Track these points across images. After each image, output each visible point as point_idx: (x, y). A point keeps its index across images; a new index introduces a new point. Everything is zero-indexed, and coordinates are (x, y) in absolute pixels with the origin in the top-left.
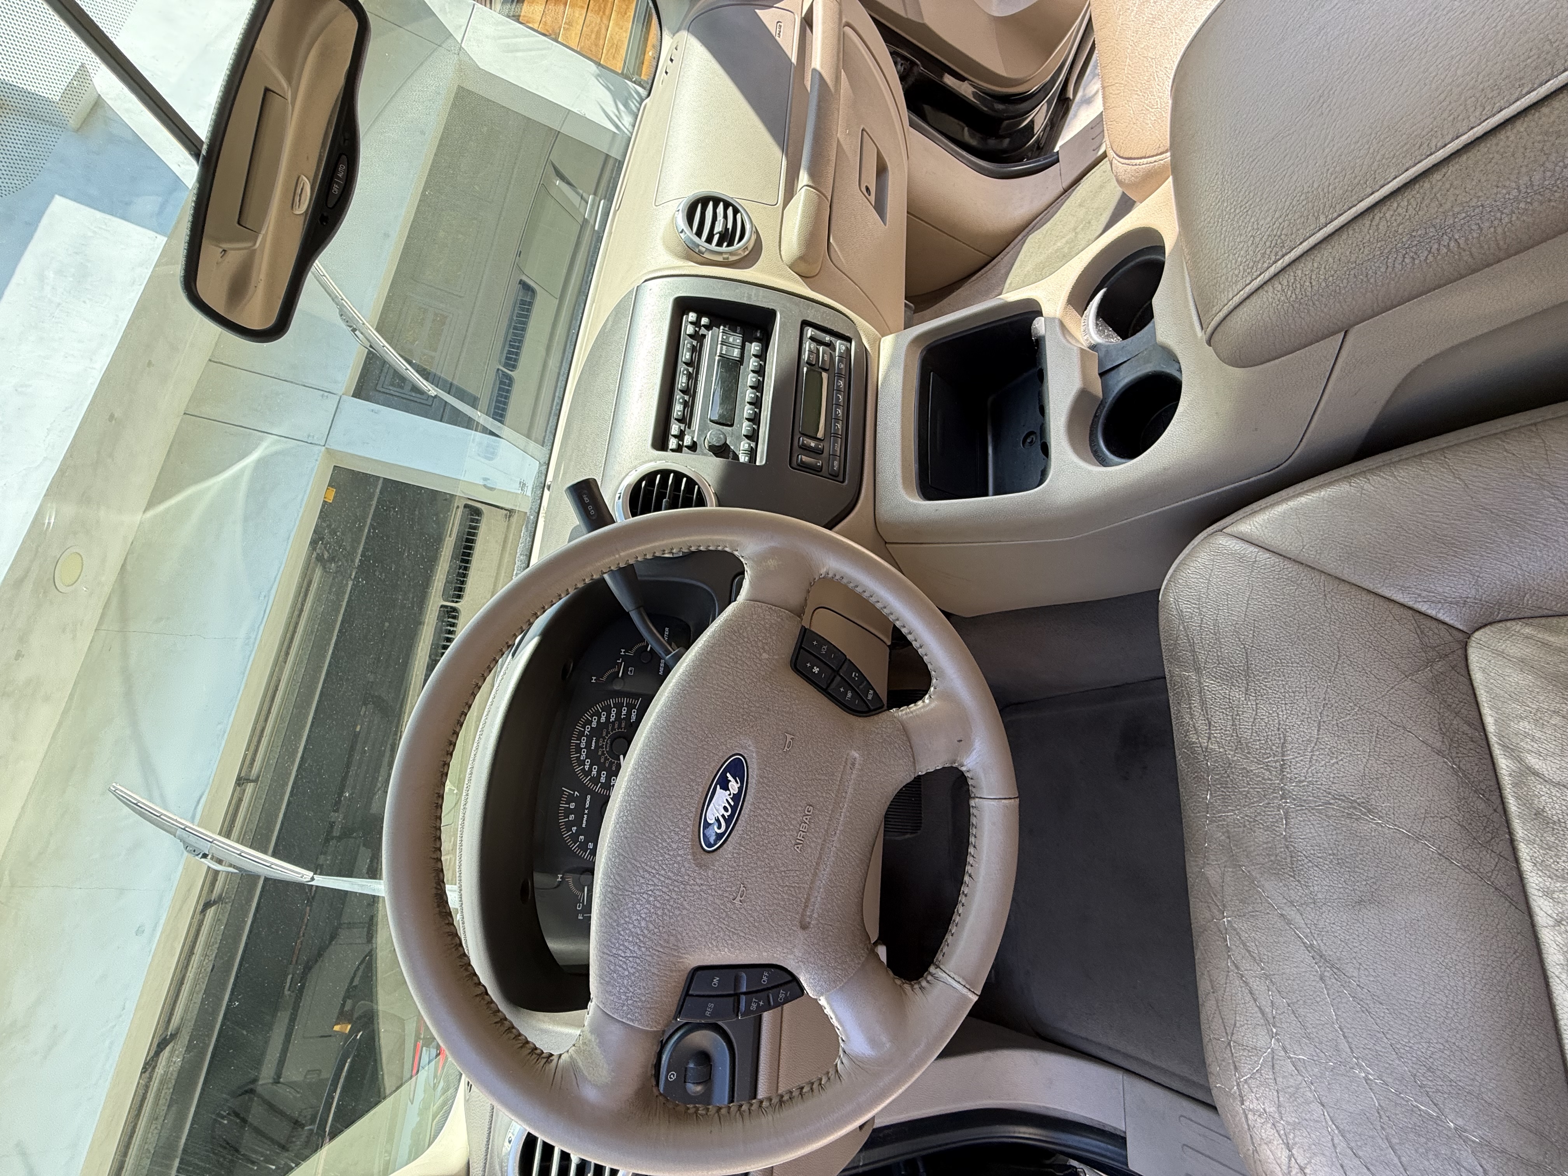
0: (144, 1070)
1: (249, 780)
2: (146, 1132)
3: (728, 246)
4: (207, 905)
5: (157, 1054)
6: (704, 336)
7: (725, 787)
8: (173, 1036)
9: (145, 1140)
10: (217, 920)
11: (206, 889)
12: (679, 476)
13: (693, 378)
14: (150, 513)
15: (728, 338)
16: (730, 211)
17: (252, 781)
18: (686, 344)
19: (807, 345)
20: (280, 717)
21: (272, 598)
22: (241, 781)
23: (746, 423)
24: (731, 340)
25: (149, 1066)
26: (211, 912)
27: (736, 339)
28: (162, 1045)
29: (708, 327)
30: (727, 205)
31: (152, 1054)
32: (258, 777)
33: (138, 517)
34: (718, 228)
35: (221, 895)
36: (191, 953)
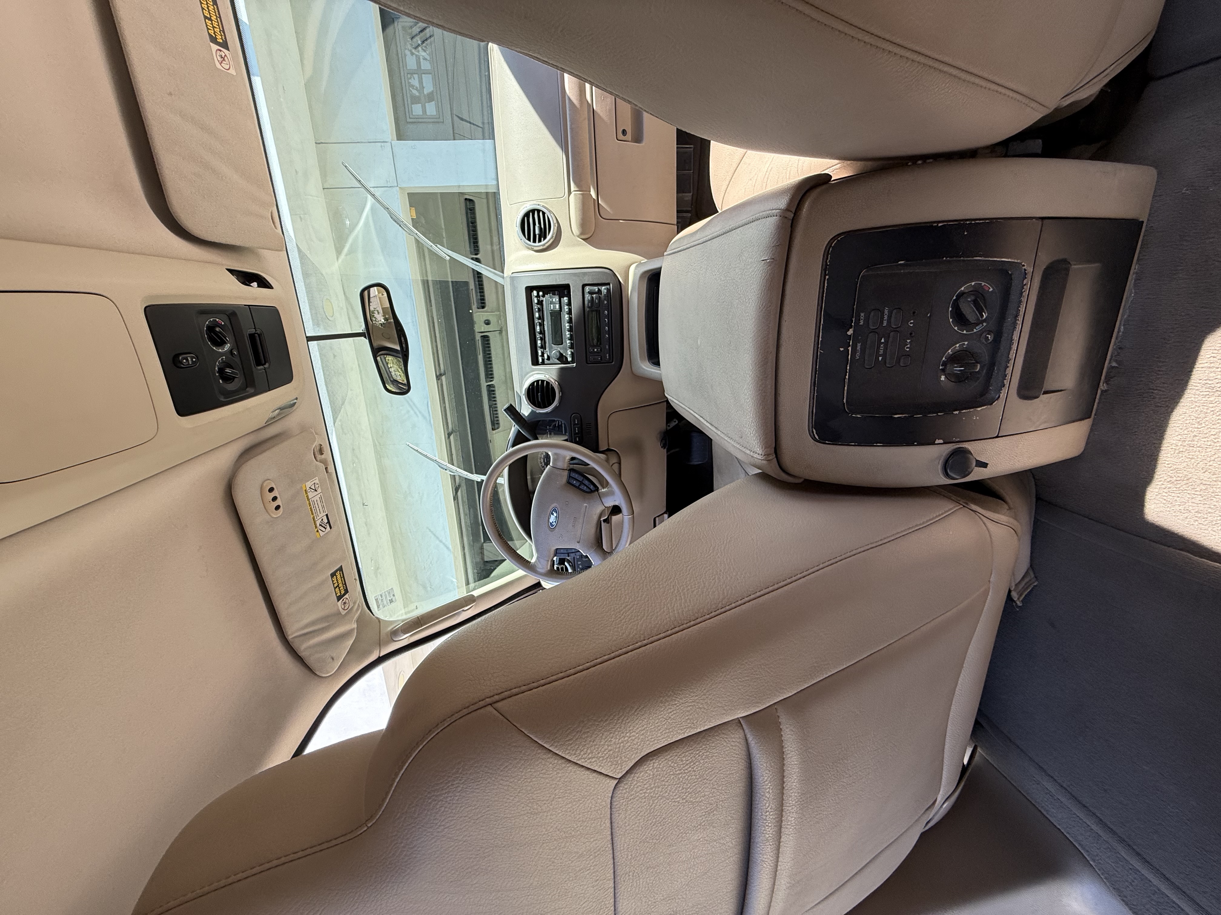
0: (454, 499)
1: (441, 375)
2: (465, 519)
3: (544, 239)
4: (449, 435)
5: (456, 492)
6: (542, 301)
7: (553, 514)
8: (459, 486)
9: (466, 522)
10: (455, 440)
11: (446, 429)
12: (543, 381)
13: (542, 325)
14: (340, 260)
15: (552, 300)
16: (541, 214)
17: (444, 375)
18: (536, 307)
19: (588, 297)
20: (442, 340)
21: (413, 295)
22: (439, 377)
23: (568, 341)
24: (554, 300)
25: (455, 498)
26: (452, 437)
27: (556, 299)
28: (456, 490)
29: (543, 296)
30: (539, 211)
31: (454, 494)
32: (445, 371)
33: (336, 265)
34: (537, 232)
35: (453, 429)
36: (452, 455)
